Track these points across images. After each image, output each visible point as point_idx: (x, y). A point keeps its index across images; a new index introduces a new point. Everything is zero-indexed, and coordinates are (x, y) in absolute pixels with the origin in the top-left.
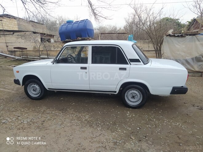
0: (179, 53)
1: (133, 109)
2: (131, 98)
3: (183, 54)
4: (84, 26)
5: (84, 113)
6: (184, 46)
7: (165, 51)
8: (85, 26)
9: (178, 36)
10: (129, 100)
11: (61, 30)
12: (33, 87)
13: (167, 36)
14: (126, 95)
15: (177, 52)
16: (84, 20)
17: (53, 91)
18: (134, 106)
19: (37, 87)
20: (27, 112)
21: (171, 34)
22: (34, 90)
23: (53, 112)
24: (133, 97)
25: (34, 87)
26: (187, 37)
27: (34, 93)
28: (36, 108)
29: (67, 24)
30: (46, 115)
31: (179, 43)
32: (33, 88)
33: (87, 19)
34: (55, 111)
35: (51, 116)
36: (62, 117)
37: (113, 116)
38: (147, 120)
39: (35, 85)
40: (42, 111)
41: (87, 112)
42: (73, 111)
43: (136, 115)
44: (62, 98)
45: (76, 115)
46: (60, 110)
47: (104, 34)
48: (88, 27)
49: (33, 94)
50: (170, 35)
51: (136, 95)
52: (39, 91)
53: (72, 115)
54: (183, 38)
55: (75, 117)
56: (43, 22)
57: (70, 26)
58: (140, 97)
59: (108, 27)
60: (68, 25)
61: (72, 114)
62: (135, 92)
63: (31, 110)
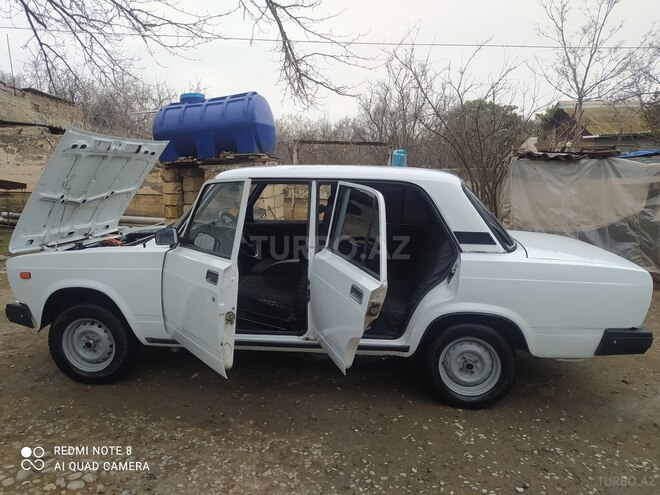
0: (558, 212)
1: (469, 412)
2: (461, 369)
3: (571, 215)
4: (245, 113)
5: (299, 434)
6: (573, 191)
7: (514, 206)
8: (249, 115)
9: (556, 159)
10: (453, 378)
11: (161, 123)
12: (84, 333)
13: (522, 156)
14: (441, 360)
15: (552, 209)
16: (245, 94)
17: (165, 347)
18: (473, 399)
19: (100, 332)
20: (71, 436)
21: (535, 151)
22: (88, 345)
23: (179, 435)
24: (469, 367)
25: (89, 335)
26: (583, 161)
27: (88, 355)
28: (105, 420)
29: (184, 106)
30: (154, 447)
31: (559, 180)
32: (84, 338)
33: (255, 93)
34: (184, 427)
35: (176, 453)
36: (220, 453)
37: (409, 440)
38: (536, 452)
39: (95, 328)
40: (132, 429)
41: (306, 427)
42: (253, 426)
43: (488, 433)
44: (196, 375)
45: (272, 444)
46: (202, 426)
47: (310, 142)
48: (260, 119)
49: (83, 359)
50: (530, 156)
51: (476, 358)
52: (109, 350)
53: (258, 445)
54: (571, 165)
55: (271, 450)
56: (73, 96)
57: (194, 111)
58: (492, 365)
59: (290, 122)
60: (187, 107)
61: (254, 439)
62: (474, 348)
63: (85, 429)
